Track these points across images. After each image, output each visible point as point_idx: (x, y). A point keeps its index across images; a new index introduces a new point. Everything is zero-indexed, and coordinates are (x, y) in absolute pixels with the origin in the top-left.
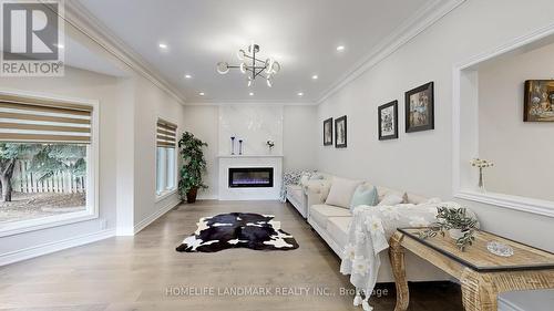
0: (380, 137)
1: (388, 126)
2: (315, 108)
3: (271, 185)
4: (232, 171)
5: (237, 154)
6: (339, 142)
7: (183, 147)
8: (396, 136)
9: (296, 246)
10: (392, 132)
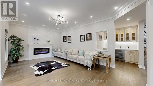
0: (81, 41)
1: (83, 39)
2: (60, 33)
3: (49, 53)
4: (35, 50)
5: (36, 44)
6: (69, 41)
7: (11, 40)
8: (84, 41)
9: (69, 65)
10: (84, 40)
